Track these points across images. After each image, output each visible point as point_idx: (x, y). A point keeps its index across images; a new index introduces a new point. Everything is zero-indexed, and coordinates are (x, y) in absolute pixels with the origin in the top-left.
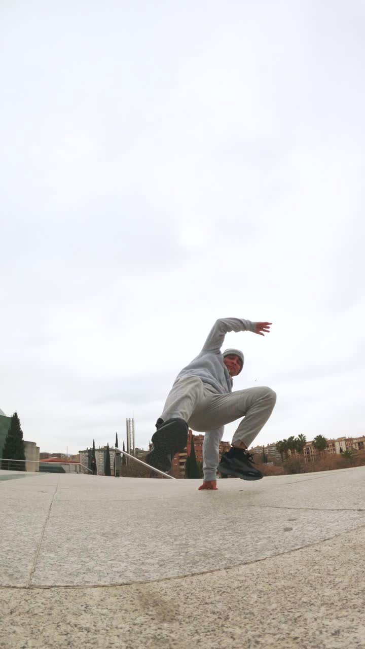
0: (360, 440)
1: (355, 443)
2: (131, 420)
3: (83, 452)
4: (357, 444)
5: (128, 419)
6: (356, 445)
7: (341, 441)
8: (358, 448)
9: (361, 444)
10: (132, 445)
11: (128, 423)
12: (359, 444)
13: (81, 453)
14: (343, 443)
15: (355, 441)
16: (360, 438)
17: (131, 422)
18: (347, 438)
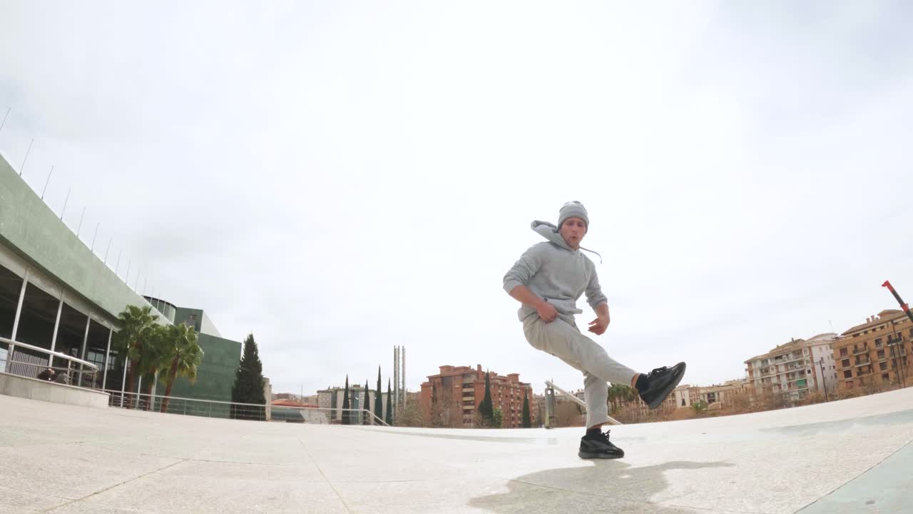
0: (709, 391)
1: (703, 394)
2: (401, 348)
3: (323, 392)
4: (706, 396)
5: (397, 347)
6: (704, 397)
7: (684, 390)
8: (707, 401)
9: (711, 395)
10: (401, 384)
11: (396, 352)
12: (709, 395)
13: (321, 394)
14: (687, 393)
15: (702, 391)
16: (709, 388)
17: (401, 351)
18: (691, 386)
